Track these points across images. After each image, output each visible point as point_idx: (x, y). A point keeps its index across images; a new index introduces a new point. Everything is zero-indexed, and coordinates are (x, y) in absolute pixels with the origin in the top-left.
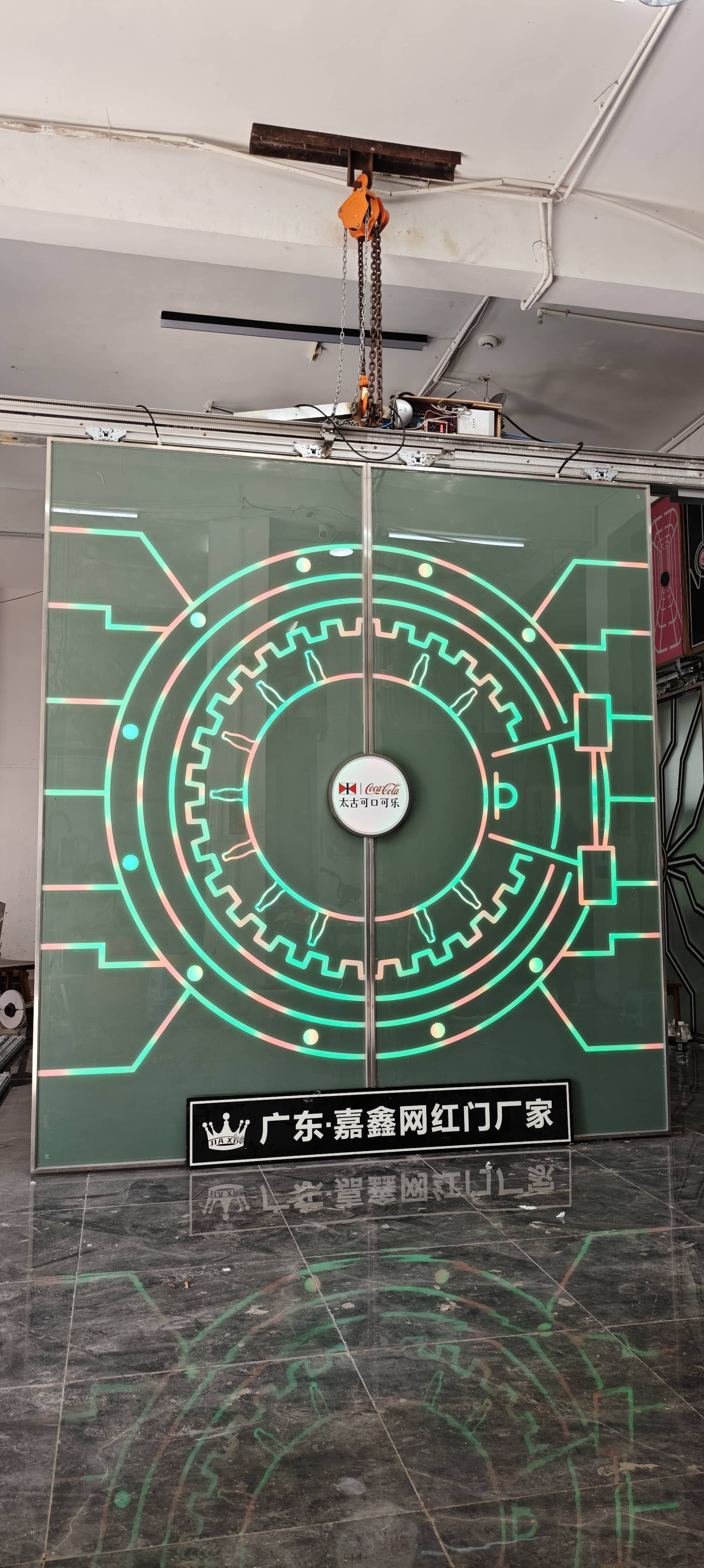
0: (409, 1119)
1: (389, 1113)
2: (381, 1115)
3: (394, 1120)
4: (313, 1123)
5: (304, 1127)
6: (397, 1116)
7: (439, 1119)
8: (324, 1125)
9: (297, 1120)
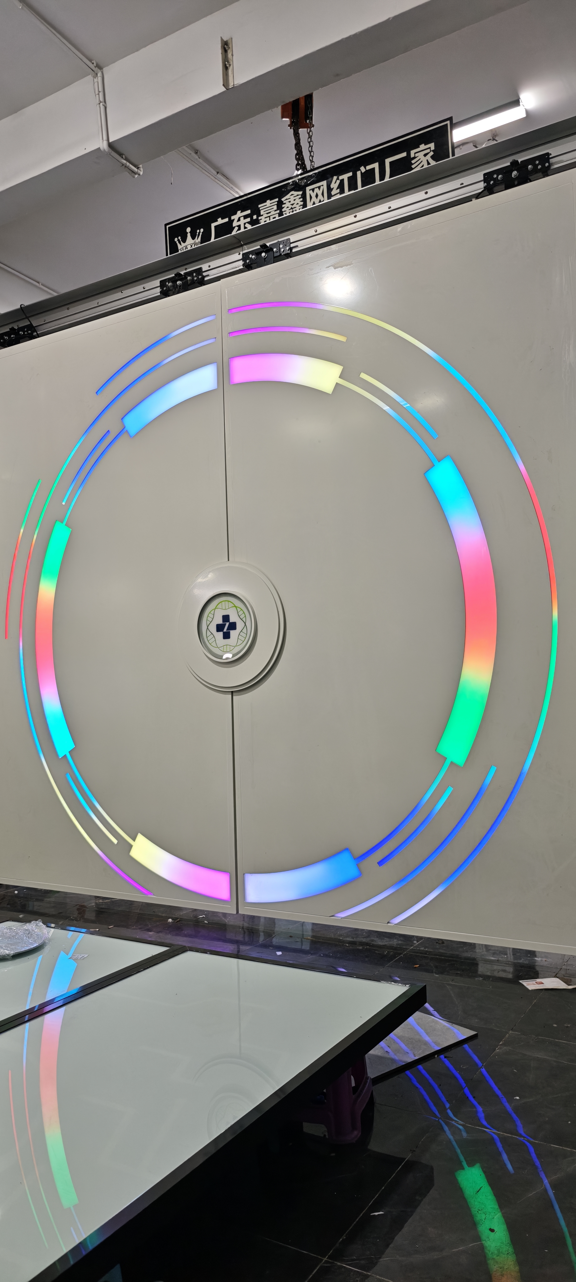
0: (313, 195)
1: (298, 195)
2: (292, 198)
3: (301, 199)
4: (244, 219)
5: (238, 223)
6: (304, 197)
7: (337, 189)
8: (252, 218)
9: (234, 220)
